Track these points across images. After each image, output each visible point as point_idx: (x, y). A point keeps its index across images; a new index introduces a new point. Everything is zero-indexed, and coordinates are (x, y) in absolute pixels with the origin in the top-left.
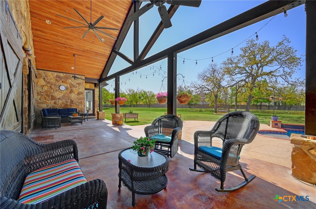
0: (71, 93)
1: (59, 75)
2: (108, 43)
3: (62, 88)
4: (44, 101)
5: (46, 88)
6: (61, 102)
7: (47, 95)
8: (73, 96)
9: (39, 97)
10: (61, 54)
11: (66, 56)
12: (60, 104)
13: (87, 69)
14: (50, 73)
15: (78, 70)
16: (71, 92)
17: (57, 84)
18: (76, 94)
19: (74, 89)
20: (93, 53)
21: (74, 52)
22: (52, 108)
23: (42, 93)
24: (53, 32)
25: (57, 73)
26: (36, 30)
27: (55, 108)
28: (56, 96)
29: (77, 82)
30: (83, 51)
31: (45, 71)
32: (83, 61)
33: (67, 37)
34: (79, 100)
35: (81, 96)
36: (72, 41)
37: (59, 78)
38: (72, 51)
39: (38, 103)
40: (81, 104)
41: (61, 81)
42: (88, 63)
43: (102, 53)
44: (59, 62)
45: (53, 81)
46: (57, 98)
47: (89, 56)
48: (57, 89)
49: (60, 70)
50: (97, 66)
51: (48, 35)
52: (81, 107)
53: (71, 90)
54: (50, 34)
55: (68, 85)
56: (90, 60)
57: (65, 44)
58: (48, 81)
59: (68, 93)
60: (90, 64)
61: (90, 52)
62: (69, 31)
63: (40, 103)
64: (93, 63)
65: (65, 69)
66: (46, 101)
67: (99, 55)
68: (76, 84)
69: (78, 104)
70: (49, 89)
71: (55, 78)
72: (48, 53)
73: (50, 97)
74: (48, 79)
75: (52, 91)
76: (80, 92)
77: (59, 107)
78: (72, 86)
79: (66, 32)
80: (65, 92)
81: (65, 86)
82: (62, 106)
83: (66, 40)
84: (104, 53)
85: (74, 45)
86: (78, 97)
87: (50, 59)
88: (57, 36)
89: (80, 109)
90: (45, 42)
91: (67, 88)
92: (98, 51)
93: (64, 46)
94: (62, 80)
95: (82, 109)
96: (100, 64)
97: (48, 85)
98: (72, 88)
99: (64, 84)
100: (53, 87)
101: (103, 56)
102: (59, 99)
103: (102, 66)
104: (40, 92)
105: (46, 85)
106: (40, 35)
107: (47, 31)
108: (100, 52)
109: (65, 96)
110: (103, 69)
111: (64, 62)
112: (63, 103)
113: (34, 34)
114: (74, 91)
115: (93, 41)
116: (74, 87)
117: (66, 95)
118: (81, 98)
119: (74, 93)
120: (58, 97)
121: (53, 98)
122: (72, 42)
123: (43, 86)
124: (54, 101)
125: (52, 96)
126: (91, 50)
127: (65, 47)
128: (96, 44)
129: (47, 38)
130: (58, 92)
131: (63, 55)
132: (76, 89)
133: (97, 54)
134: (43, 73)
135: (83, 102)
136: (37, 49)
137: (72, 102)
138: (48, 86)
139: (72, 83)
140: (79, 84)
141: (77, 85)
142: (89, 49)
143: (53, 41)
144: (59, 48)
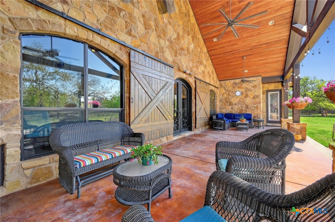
0: (246, 98)
1: (235, 81)
2: (281, 22)
3: (238, 93)
4: (224, 107)
5: (225, 96)
6: (236, 107)
7: (226, 101)
8: (248, 101)
9: (221, 103)
10: (232, 62)
11: (237, 61)
12: (236, 109)
13: (262, 67)
14: (228, 82)
15: (252, 72)
16: (247, 96)
17: (234, 90)
18: (252, 98)
19: (249, 93)
20: (263, 46)
21: (242, 55)
22: (229, 113)
23: (223, 100)
24: (220, 46)
25: (233, 80)
26: (211, 51)
27: (232, 113)
28: (233, 102)
29: (252, 85)
30: (251, 49)
31: (225, 81)
32: (254, 60)
33: (232, 43)
34: (255, 104)
35: (257, 100)
36: (237, 44)
37: (235, 84)
38: (240, 54)
39: (221, 108)
40: (258, 109)
41: (237, 87)
42: (261, 60)
43: (276, 40)
44: (232, 70)
45: (230, 88)
46: (234, 104)
47: (259, 52)
48: (234, 95)
49: (235, 76)
50: (273, 60)
51: (218, 50)
52: (257, 113)
53: (246, 95)
54: (219, 49)
55: (244, 90)
56: (261, 56)
57: (232, 51)
58: (227, 89)
59: (244, 98)
60: (263, 60)
61: (259, 46)
62: (231, 37)
63: (221, 109)
64: (266, 57)
65: (239, 74)
66: (225, 106)
67: (271, 44)
68: (251, 87)
69: (253, 109)
70: (227, 96)
71: (232, 85)
72: (222, 65)
73: (228, 103)
74: (227, 87)
75: (230, 98)
76: (256, 96)
77: (235, 112)
78: (247, 90)
79: (229, 39)
80: (240, 97)
81: (241, 91)
82: (238, 111)
83: (232, 47)
84: (279, 38)
85: (240, 48)
86: (253, 101)
87: (225, 69)
88: (224, 47)
89: (256, 114)
90: (218, 57)
91: (242, 93)
92: (269, 40)
93: (232, 54)
94: (238, 85)
95: (259, 115)
96: (278, 56)
97: (227, 92)
98: (247, 92)
99: (239, 89)
100: (230, 93)
101: (277, 43)
102: (235, 104)
103: (281, 57)
104: (222, 99)
105: (225, 93)
106: (213, 53)
107: (216, 48)
108: (272, 40)
109: (240, 101)
110: (284, 60)
111: (237, 68)
112: (239, 108)
113: (210, 55)
114: (249, 95)
115: (259, 31)
116: (249, 91)
117: (242, 100)
118: (257, 102)
119: (249, 98)
120: (235, 102)
121: (231, 104)
122: (237, 46)
123: (223, 94)
124: (231, 106)
125: (230, 102)
126: (259, 44)
127: (234, 54)
128: (263, 34)
129: (218, 53)
130: (234, 98)
131: (234, 62)
132: (251, 92)
133: (268, 44)
134: (223, 83)
135: (259, 107)
136: (215, 65)
137: (247, 106)
138: (227, 94)
139: (247, 87)
140: (254, 87)
141: (253, 89)
142: (256, 44)
143: (223, 53)
144: (229, 58)
